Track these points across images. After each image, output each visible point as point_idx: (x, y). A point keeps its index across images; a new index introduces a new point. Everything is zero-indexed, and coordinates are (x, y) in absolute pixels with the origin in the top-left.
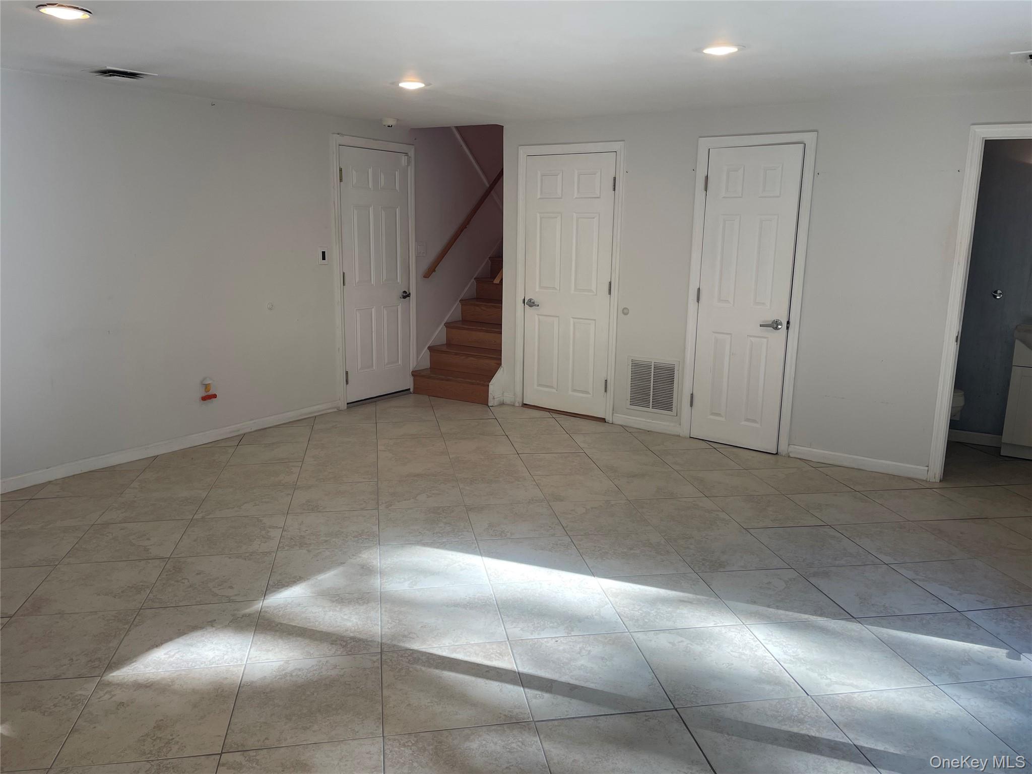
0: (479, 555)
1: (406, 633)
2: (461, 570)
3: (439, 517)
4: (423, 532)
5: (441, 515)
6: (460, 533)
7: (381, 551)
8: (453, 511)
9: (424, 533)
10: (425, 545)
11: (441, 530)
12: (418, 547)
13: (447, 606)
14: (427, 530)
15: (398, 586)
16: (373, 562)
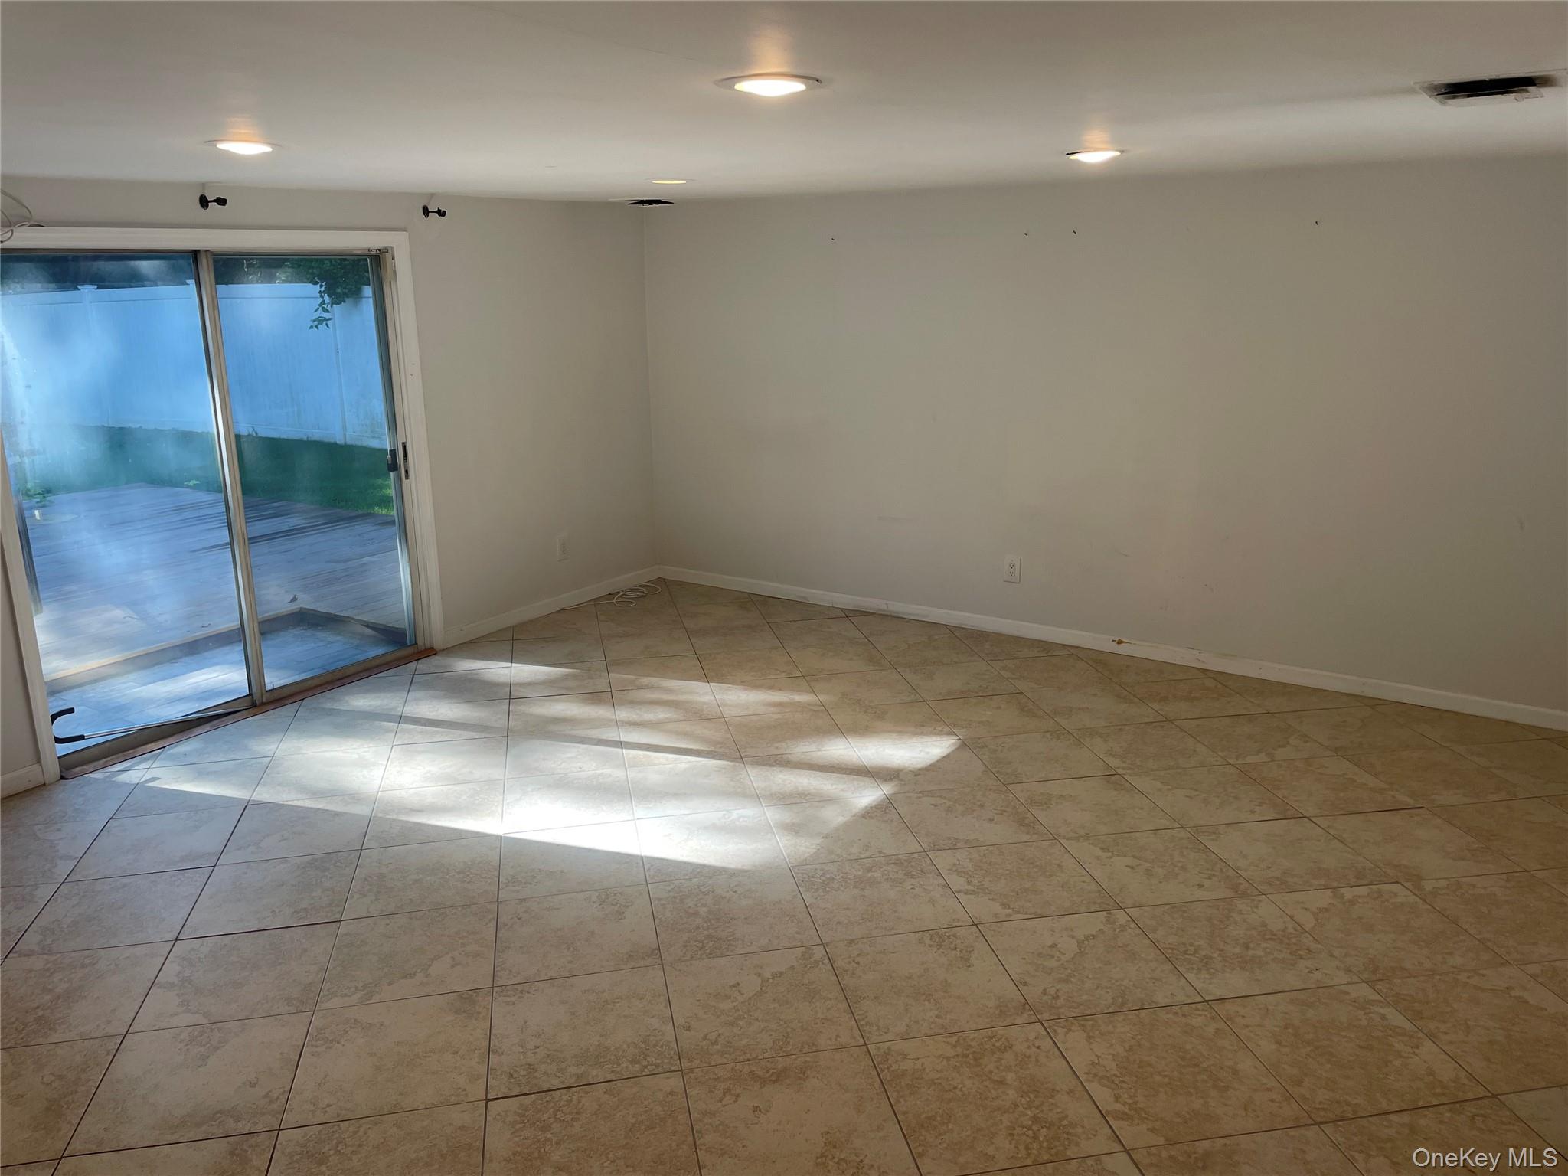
0: (646, 857)
1: (723, 771)
2: (670, 834)
3: (708, 929)
4: (731, 893)
5: (706, 932)
6: (671, 894)
7: (782, 857)
8: (685, 946)
9: (728, 892)
10: (722, 871)
11: (701, 899)
12: (732, 866)
13: (685, 794)
14: (725, 897)
15: (745, 813)
16: (787, 840)
